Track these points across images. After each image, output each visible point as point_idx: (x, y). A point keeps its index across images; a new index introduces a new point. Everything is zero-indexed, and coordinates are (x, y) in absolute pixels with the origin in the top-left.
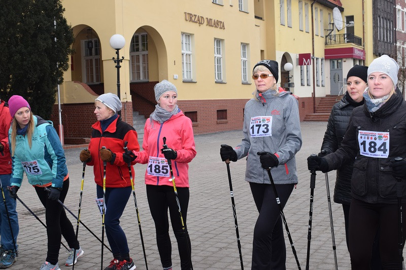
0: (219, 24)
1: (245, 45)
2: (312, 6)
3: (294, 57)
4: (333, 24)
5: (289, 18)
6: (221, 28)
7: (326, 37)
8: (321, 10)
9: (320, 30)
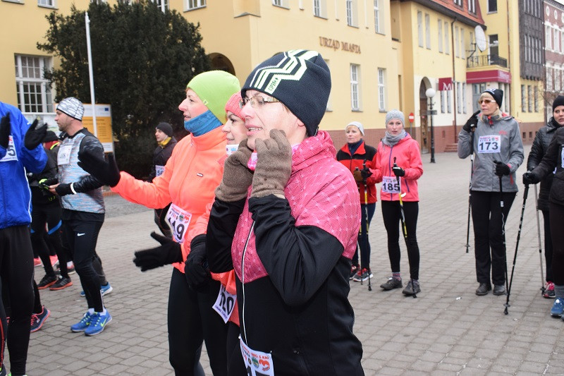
0: (354, 48)
1: (381, 70)
2: (452, 25)
3: (434, 81)
4: (475, 44)
5: (428, 39)
6: (357, 52)
7: (468, 58)
8: (462, 29)
9: (461, 52)
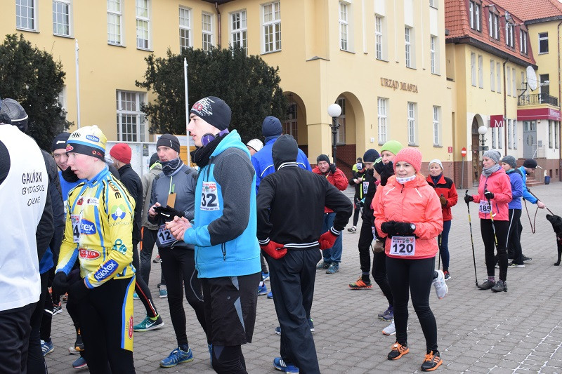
0: (412, 88)
1: (436, 108)
2: (504, 65)
3: (486, 119)
4: (526, 83)
5: (481, 78)
6: (414, 92)
7: (519, 97)
8: (513, 69)
9: (512, 90)
